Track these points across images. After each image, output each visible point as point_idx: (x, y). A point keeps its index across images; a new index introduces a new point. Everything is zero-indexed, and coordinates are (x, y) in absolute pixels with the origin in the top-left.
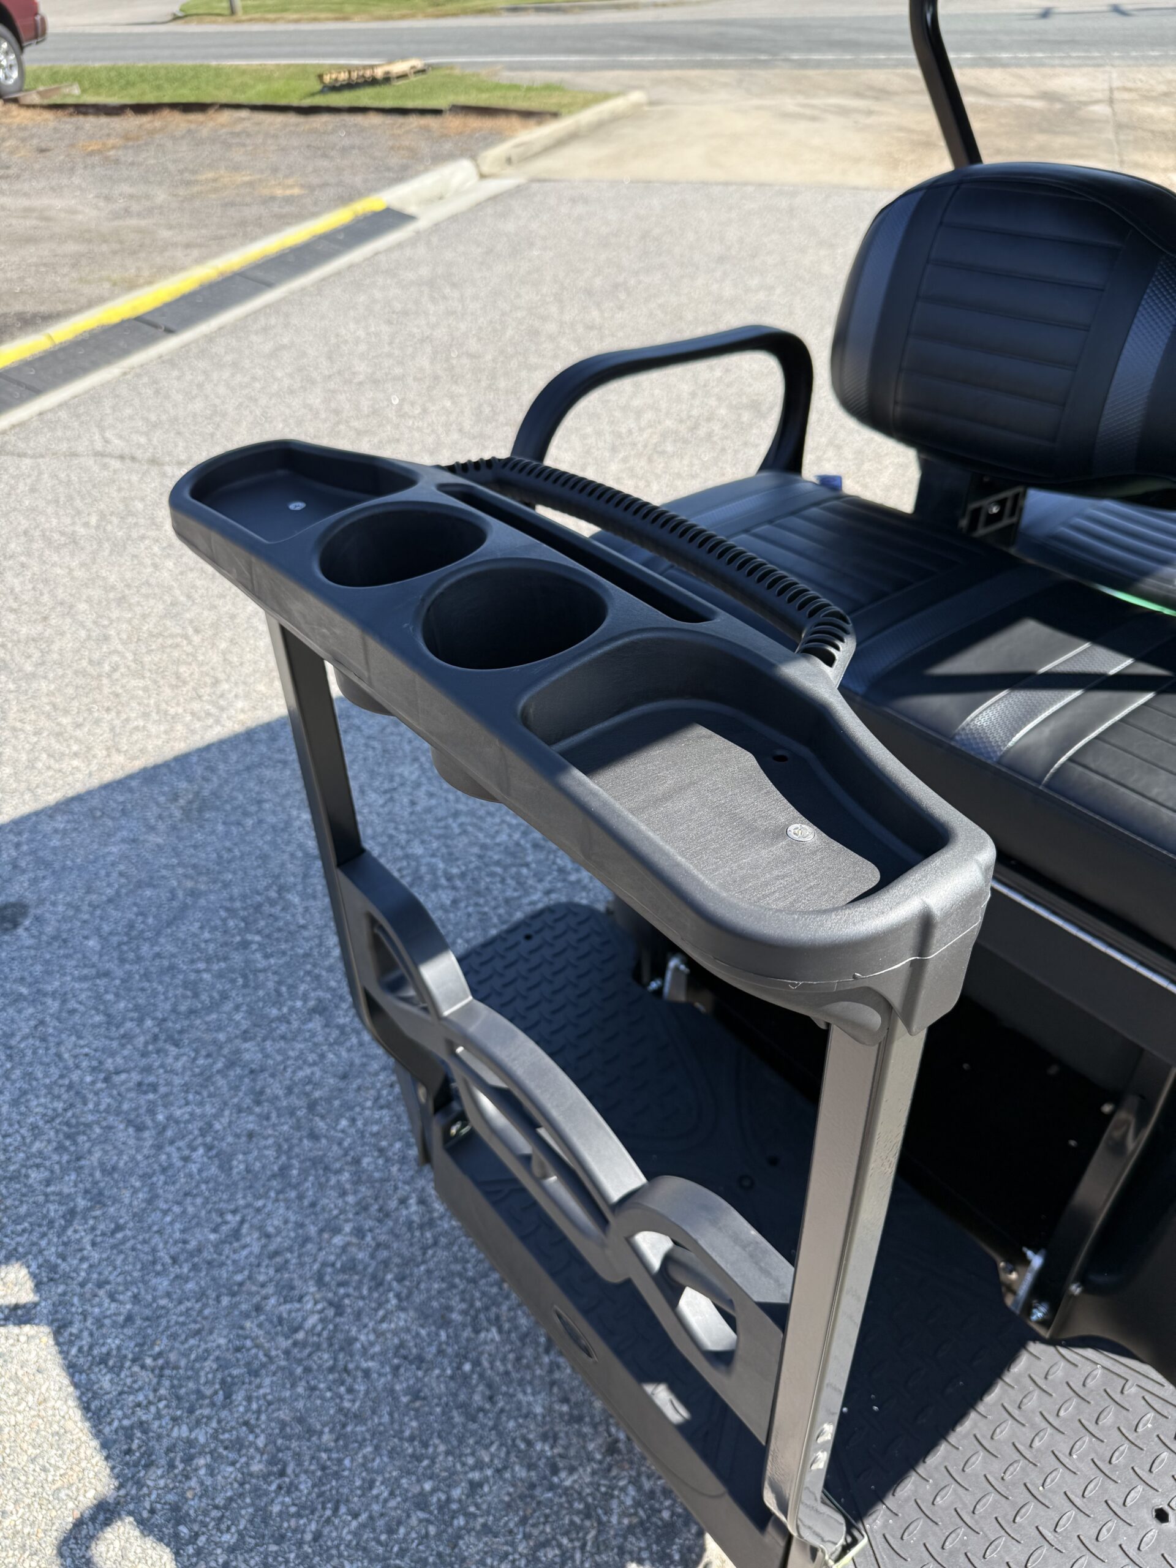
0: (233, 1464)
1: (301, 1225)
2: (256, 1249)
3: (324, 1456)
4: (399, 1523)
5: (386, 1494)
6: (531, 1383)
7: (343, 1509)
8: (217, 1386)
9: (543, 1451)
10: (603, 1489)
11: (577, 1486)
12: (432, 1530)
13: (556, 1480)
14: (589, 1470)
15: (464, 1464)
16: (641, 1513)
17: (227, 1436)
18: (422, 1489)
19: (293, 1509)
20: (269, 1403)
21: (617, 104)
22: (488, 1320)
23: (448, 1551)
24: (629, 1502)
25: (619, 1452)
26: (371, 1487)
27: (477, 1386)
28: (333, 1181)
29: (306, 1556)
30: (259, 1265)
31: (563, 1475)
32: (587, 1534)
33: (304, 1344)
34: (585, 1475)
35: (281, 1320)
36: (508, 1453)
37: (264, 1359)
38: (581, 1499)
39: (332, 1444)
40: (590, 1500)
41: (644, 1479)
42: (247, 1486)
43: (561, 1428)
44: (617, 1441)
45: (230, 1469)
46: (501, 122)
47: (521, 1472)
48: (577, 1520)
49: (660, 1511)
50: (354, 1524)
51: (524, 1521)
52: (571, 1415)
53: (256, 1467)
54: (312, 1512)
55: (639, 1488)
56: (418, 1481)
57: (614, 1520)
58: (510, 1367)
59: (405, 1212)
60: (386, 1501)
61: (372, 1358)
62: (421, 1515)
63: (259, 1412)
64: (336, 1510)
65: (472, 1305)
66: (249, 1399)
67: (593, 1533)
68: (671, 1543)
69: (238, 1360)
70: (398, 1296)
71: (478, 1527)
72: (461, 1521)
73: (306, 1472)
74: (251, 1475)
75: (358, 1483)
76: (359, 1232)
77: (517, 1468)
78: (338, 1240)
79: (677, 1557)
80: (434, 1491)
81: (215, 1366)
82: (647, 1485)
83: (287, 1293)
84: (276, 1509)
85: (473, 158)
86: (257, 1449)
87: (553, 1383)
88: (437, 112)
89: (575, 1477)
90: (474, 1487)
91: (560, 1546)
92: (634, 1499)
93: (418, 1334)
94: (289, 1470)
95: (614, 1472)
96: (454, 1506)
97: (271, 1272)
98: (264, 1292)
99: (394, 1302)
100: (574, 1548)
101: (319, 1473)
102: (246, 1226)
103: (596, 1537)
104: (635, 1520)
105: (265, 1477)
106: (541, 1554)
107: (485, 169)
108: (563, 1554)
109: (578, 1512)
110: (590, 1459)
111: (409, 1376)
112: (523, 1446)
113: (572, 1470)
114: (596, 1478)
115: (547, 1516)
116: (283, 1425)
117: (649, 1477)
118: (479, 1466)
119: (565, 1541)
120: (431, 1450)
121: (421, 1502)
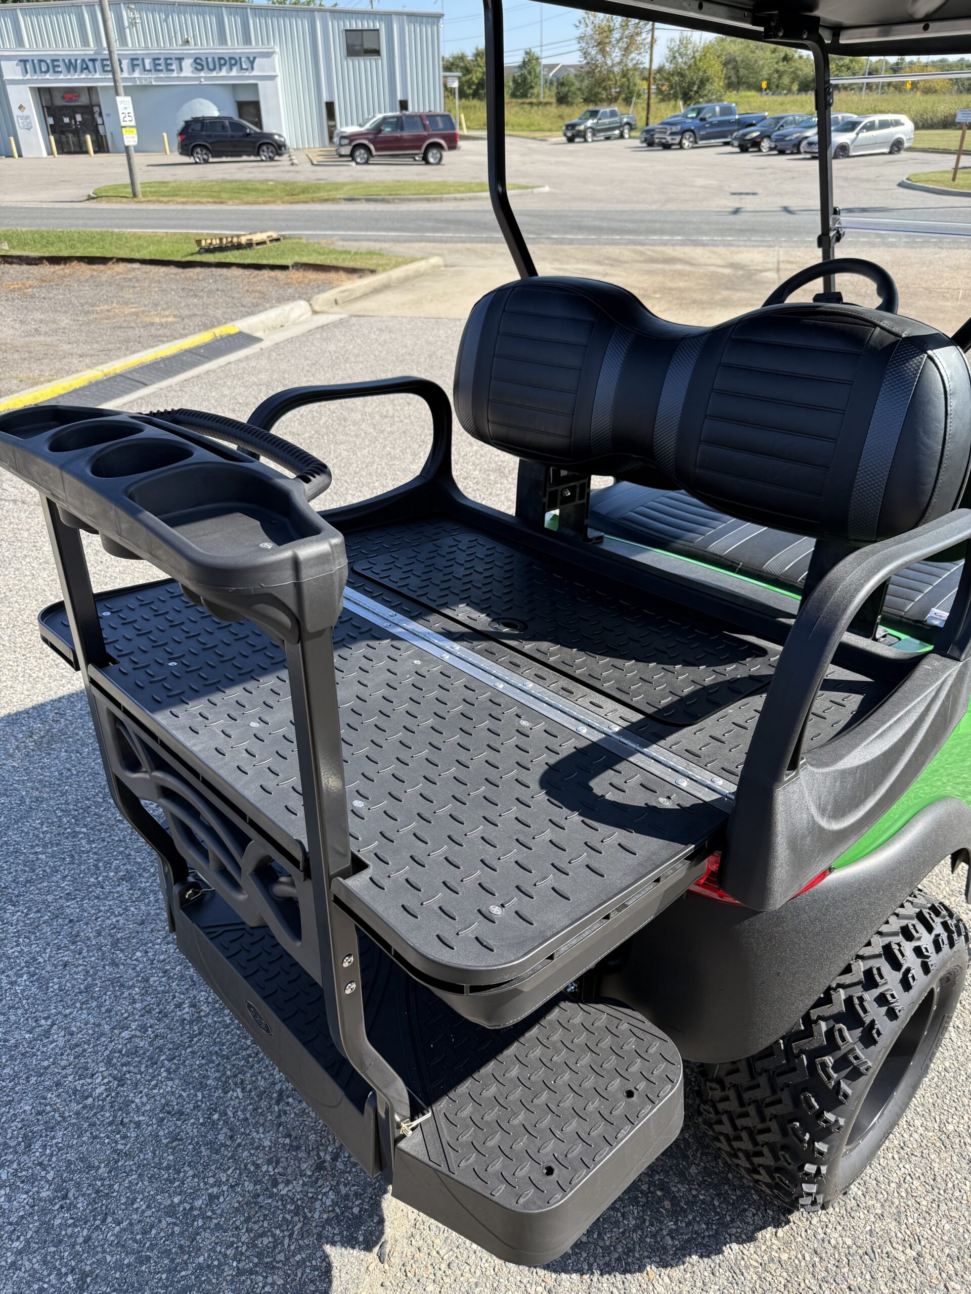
0: (27, 1193)
1: (99, 1025)
2: (61, 1043)
3: (99, 1183)
4: (152, 1227)
5: (144, 1207)
6: (263, 1125)
7: (109, 1219)
8: (20, 1139)
9: (267, 1171)
10: (310, 1195)
11: (290, 1194)
12: (177, 1229)
13: (275, 1190)
14: (301, 1182)
15: (206, 1184)
16: (338, 1210)
17: (24, 1173)
18: (172, 1201)
19: (71, 1221)
20: (60, 1149)
21: (422, 265)
22: (235, 1084)
23: (188, 1243)
24: (329, 1202)
25: (325, 1169)
26: (133, 1204)
27: (221, 1129)
28: (126, 994)
29: (78, 1253)
30: (62, 1054)
31: (281, 1187)
32: (294, 1226)
33: (92, 1107)
34: (297, 1185)
35: (75, 1091)
36: (240, 1174)
37: (59, 1119)
38: (293, 1201)
39: (106, 1175)
40: (299, 1202)
41: (341, 1187)
42: (36, 1208)
43: (282, 1154)
44: (324, 1162)
45: (25, 1196)
46: (332, 275)
47: (249, 1186)
48: (288, 1217)
49: (352, 1208)
50: (117, 1228)
51: (248, 1220)
52: (291, 1146)
53: (44, 1194)
54: (85, 1223)
55: (338, 1193)
56: (170, 1196)
57: (316, 1215)
58: (248, 1115)
59: (179, 1013)
60: (143, 1212)
61: (143, 1115)
62: (169, 1220)
63: (51, 1155)
64: (104, 1221)
65: (224, 1074)
66: (44, 1147)
67: (300, 1225)
68: (358, 1228)
69: (38, 1120)
70: (168, 1071)
71: (212, 1226)
72: (200, 1223)
73: (84, 1195)
74: (41, 1200)
75: (123, 1200)
76: (143, 1028)
77: (246, 1184)
78: (126, 1034)
79: (361, 1239)
80: (180, 1202)
81: (20, 1126)
82: (343, 1190)
83: (83, 1072)
84: (57, 1222)
85: (308, 300)
86: (47, 1181)
87: (280, 1125)
88: (284, 268)
89: (290, 1187)
90: (212, 1198)
91: (273, 1235)
92: (333, 1200)
93: (181, 1096)
94: (70, 1195)
95: (320, 1183)
96: (196, 1213)
97: (71, 1058)
98: (64, 1072)
99: (164, 1074)
100: (284, 1237)
101: (94, 1195)
102: (55, 1027)
103: (302, 1228)
104: (332, 1215)
105: (51, 1201)
106: (258, 1242)
107: (317, 308)
108: (275, 1241)
109: (290, 1211)
110: (303, 1174)
111: (170, 1125)
112: (252, 1169)
113: (288, 1182)
114: (306, 1188)
115: (265, 1216)
116: (69, 1163)
117: (345, 1185)
118: (218, 1184)
119: (278, 1232)
120: (182, 1175)
121: (171, 1211)
